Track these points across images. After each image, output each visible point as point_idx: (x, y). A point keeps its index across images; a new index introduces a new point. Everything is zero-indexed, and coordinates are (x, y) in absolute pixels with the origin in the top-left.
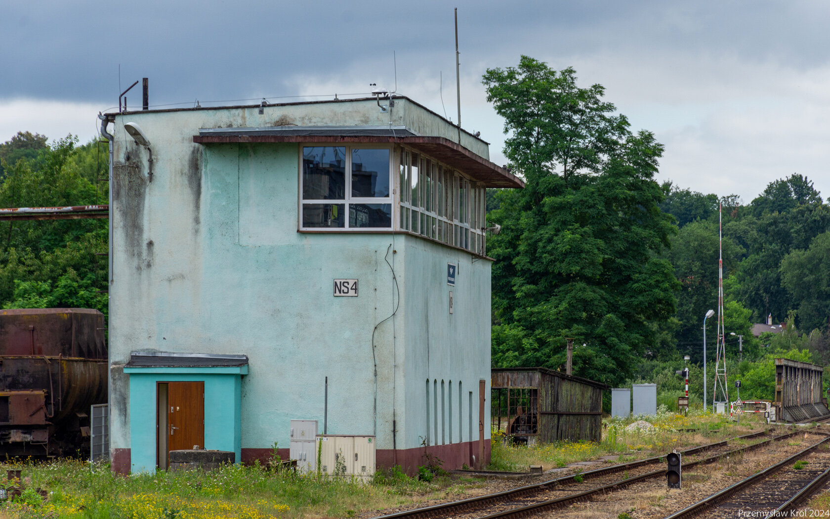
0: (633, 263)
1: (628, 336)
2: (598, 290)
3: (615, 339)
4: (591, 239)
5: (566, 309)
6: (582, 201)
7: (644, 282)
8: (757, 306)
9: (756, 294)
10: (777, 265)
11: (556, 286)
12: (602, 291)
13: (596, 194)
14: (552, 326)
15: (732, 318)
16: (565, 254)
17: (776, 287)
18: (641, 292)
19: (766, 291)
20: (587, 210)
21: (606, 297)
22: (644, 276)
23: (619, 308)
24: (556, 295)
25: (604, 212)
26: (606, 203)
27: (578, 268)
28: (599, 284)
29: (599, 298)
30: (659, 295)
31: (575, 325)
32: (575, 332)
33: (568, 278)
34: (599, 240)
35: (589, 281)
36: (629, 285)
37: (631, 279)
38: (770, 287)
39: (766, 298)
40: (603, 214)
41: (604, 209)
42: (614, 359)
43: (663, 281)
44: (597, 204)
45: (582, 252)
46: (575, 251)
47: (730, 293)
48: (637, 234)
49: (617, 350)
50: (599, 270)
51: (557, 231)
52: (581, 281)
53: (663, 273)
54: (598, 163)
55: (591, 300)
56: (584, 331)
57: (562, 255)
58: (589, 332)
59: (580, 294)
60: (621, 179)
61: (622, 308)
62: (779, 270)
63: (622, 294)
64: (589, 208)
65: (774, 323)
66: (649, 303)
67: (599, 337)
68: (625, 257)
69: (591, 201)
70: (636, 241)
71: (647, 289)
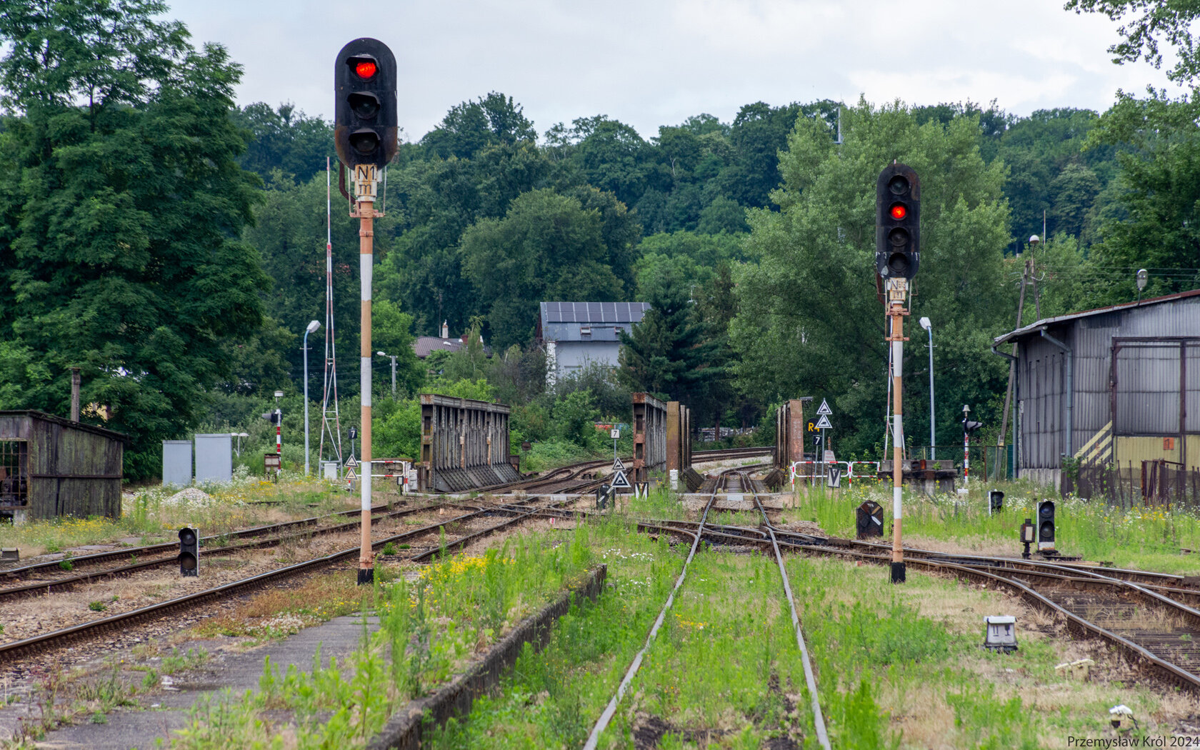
0: (197, 248)
1: (190, 361)
2: (143, 290)
3: (172, 366)
4: (132, 212)
5: (94, 318)
6: (116, 151)
7: (215, 278)
8: (424, 307)
9: (423, 288)
10: (455, 241)
11: (78, 283)
12: (150, 292)
13: (138, 142)
14: (74, 345)
15: (381, 327)
16: (91, 234)
17: (454, 277)
18: (210, 292)
19: (439, 283)
20: (124, 166)
21: (155, 300)
22: (214, 267)
23: (176, 317)
24: (79, 297)
25: (151, 169)
26: (155, 155)
27: (112, 255)
28: (145, 279)
29: (145, 301)
30: (238, 298)
31: (109, 344)
32: (108, 353)
33: (97, 272)
34: (144, 212)
35: (131, 276)
36: (191, 282)
37: (194, 273)
38: (445, 277)
39: (439, 295)
40: (151, 172)
41: (150, 164)
42: (167, 395)
43: (243, 276)
44: (140, 157)
45: (117, 230)
46: (107, 230)
47: (383, 287)
48: (203, 203)
49: (174, 383)
50: (145, 258)
51: (79, 198)
52: (117, 276)
53: (244, 263)
54: (141, 93)
55: (133, 305)
56: (122, 352)
57: (86, 235)
58: (130, 354)
59: (115, 295)
60: (177, 118)
61: (181, 317)
62: (459, 251)
63: (180, 295)
64: (130, 162)
65: (452, 335)
66: (223, 311)
67: (146, 362)
68: (185, 239)
69: (129, 151)
70: (201, 213)
71: (220, 287)
